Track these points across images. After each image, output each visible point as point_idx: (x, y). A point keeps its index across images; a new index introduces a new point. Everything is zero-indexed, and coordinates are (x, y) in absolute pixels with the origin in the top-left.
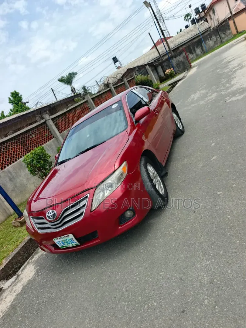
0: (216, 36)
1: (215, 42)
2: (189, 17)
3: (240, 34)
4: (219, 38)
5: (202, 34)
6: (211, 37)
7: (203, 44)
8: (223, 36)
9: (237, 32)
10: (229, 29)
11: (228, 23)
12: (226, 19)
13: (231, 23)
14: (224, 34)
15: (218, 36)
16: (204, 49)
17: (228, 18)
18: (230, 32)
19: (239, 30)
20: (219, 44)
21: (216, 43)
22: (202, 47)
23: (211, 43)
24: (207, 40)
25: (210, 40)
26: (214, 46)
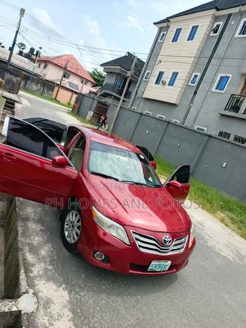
0: (41, 86)
1: (37, 89)
2: (23, 47)
3: (56, 102)
4: (43, 90)
5: (33, 74)
6: (37, 83)
7: (29, 82)
8: (46, 91)
9: (56, 98)
10: (53, 92)
11: (55, 87)
12: (55, 83)
13: (56, 88)
14: (47, 91)
15: (43, 88)
16: (27, 86)
17: (56, 84)
18: (52, 94)
19: (57, 99)
20: (39, 94)
21: (38, 91)
22: (26, 83)
23: (34, 87)
24: (33, 82)
25: (36, 85)
26: (35, 91)
